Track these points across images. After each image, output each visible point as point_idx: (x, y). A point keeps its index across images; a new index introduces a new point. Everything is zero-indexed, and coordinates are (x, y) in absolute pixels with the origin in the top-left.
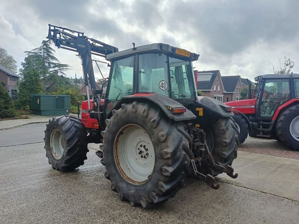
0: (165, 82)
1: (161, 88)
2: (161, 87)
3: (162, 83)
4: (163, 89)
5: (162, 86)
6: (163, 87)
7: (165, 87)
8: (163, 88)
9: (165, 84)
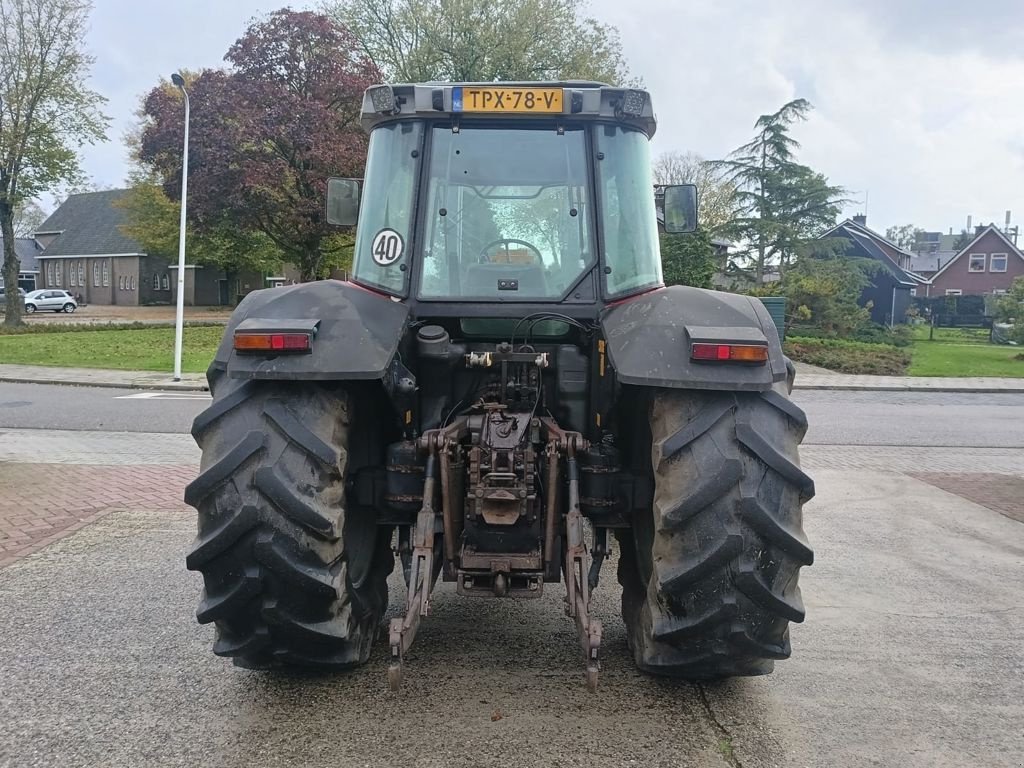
0: (395, 235)
1: (377, 257)
2: (377, 253)
3: (384, 237)
4: (381, 262)
5: (380, 250)
6: (382, 253)
7: (390, 255)
8: (381, 258)
9: (393, 241)
